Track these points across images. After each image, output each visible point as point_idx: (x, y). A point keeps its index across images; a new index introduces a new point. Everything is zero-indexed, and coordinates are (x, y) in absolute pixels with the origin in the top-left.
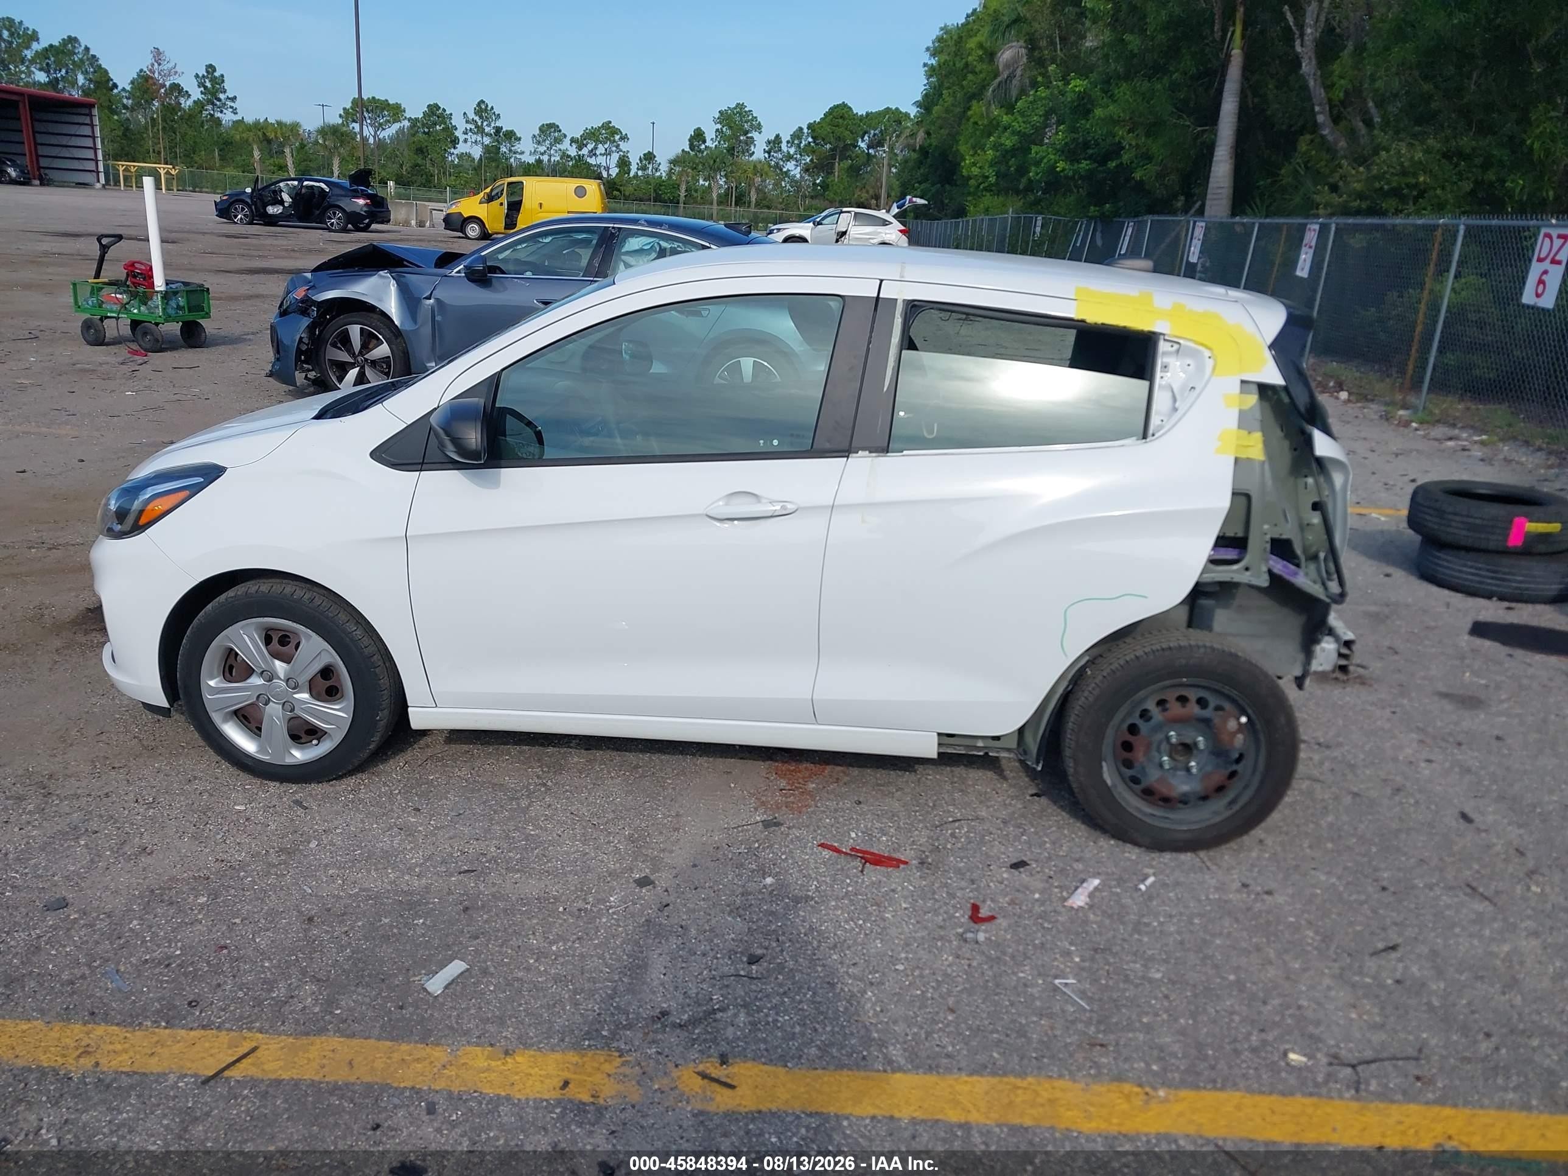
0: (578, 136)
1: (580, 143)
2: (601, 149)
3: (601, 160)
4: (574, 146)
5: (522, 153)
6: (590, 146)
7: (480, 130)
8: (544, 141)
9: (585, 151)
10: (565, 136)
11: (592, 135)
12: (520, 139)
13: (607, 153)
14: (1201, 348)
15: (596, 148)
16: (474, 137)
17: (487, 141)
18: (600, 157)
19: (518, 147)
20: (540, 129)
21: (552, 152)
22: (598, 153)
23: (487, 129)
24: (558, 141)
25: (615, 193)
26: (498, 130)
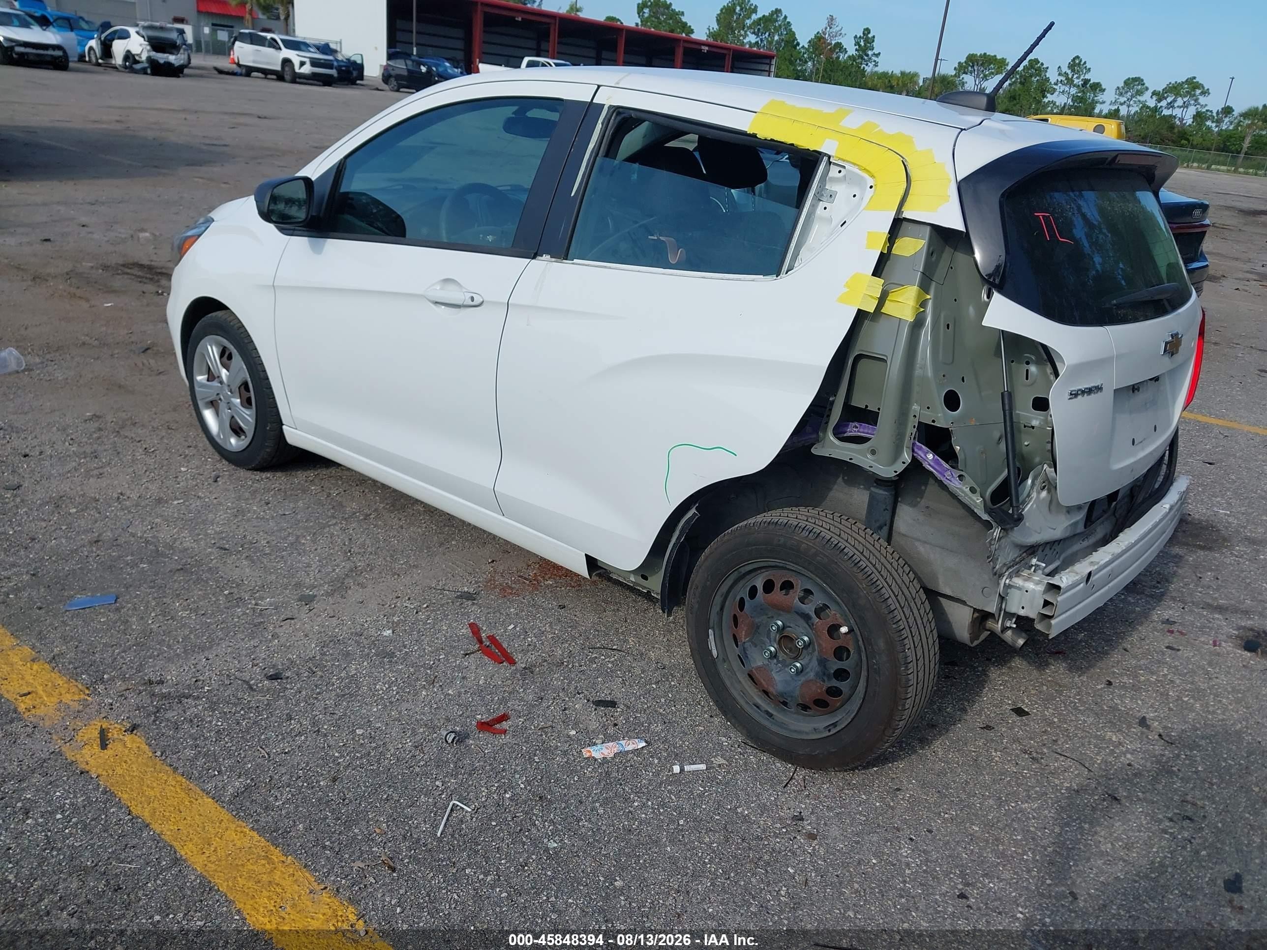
0: (1160, 89)
1: (1159, 96)
2: (1180, 102)
3: (1177, 112)
4: (1155, 98)
5: (1104, 102)
6: (1169, 100)
7: (1070, 82)
8: (1126, 92)
9: (1164, 103)
10: (1147, 89)
11: (1174, 89)
12: (1104, 90)
13: (1185, 106)
14: (866, 175)
15: (1174, 101)
16: (1063, 88)
17: (1073, 91)
18: (1177, 109)
19: (1100, 97)
20: (1125, 82)
21: (1132, 103)
22: (1176, 105)
23: (1076, 81)
24: (1140, 93)
25: (1184, 142)
26: (1086, 82)
